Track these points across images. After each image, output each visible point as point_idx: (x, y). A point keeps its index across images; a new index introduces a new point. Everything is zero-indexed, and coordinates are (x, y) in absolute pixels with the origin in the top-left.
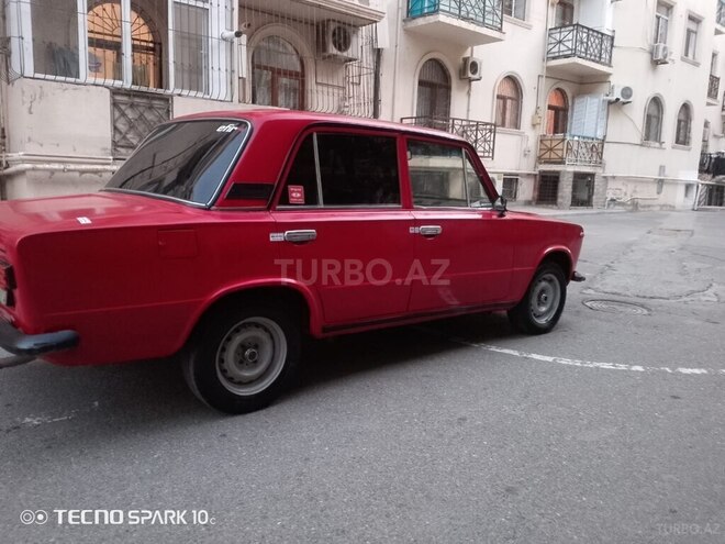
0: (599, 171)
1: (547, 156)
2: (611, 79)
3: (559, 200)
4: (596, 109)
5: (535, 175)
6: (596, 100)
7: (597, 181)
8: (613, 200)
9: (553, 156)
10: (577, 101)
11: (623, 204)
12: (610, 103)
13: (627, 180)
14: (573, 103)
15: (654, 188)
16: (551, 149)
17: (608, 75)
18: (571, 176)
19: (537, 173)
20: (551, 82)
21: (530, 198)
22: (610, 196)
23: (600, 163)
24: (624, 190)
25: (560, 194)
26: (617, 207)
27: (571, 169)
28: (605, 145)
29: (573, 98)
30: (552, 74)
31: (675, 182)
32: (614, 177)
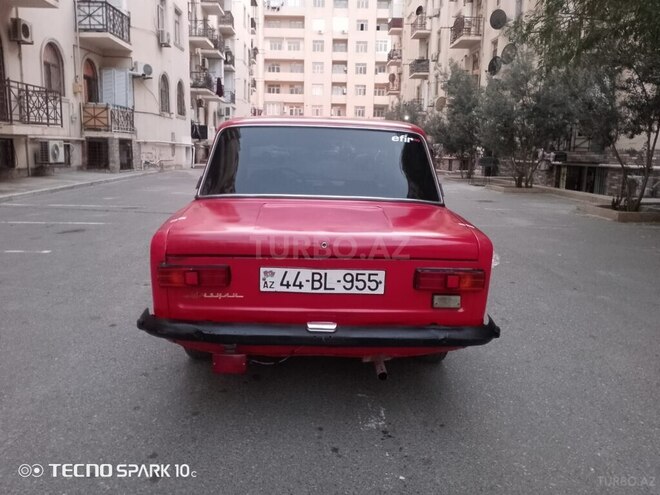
0: (133, 137)
1: (92, 123)
2: (132, 55)
3: (111, 165)
4: (124, 81)
5: (82, 142)
6: (123, 73)
7: (135, 147)
8: (146, 163)
9: (98, 123)
10: (104, 72)
11: (154, 166)
12: (134, 77)
13: (155, 145)
14: (101, 74)
15: (170, 150)
16: (95, 117)
17: (131, 51)
18: (117, 141)
19: (83, 139)
20: (84, 52)
21: (80, 164)
22: (144, 160)
23: (133, 131)
24: (154, 152)
25: (111, 159)
26: (152, 169)
27: (117, 136)
28: (135, 114)
29: (100, 69)
30: (85, 45)
31: (180, 146)
32: (145, 143)
